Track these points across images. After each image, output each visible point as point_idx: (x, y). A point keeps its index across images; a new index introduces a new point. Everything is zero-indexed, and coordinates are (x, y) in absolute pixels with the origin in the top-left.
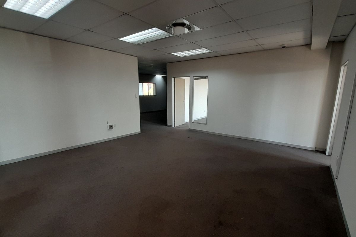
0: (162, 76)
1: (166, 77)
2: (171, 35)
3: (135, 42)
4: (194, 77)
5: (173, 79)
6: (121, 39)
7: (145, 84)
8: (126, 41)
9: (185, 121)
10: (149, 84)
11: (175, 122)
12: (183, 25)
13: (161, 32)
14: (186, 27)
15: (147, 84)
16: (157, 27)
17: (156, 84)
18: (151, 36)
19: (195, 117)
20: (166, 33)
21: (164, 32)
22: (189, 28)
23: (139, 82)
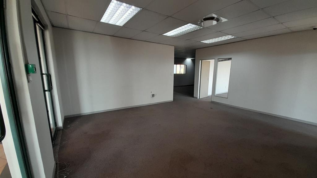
0: (191, 59)
1: (195, 60)
2: (201, 28)
3: (173, 36)
4: (218, 59)
5: (200, 61)
6: (164, 34)
7: (178, 66)
8: (167, 35)
9: (208, 94)
10: (181, 65)
11: (200, 95)
12: (212, 18)
13: (194, 26)
14: (215, 20)
15: (180, 65)
16: (191, 23)
17: (186, 65)
18: (186, 30)
19: (217, 92)
20: (198, 26)
21: (196, 26)
22: (218, 20)
23: (174, 64)
